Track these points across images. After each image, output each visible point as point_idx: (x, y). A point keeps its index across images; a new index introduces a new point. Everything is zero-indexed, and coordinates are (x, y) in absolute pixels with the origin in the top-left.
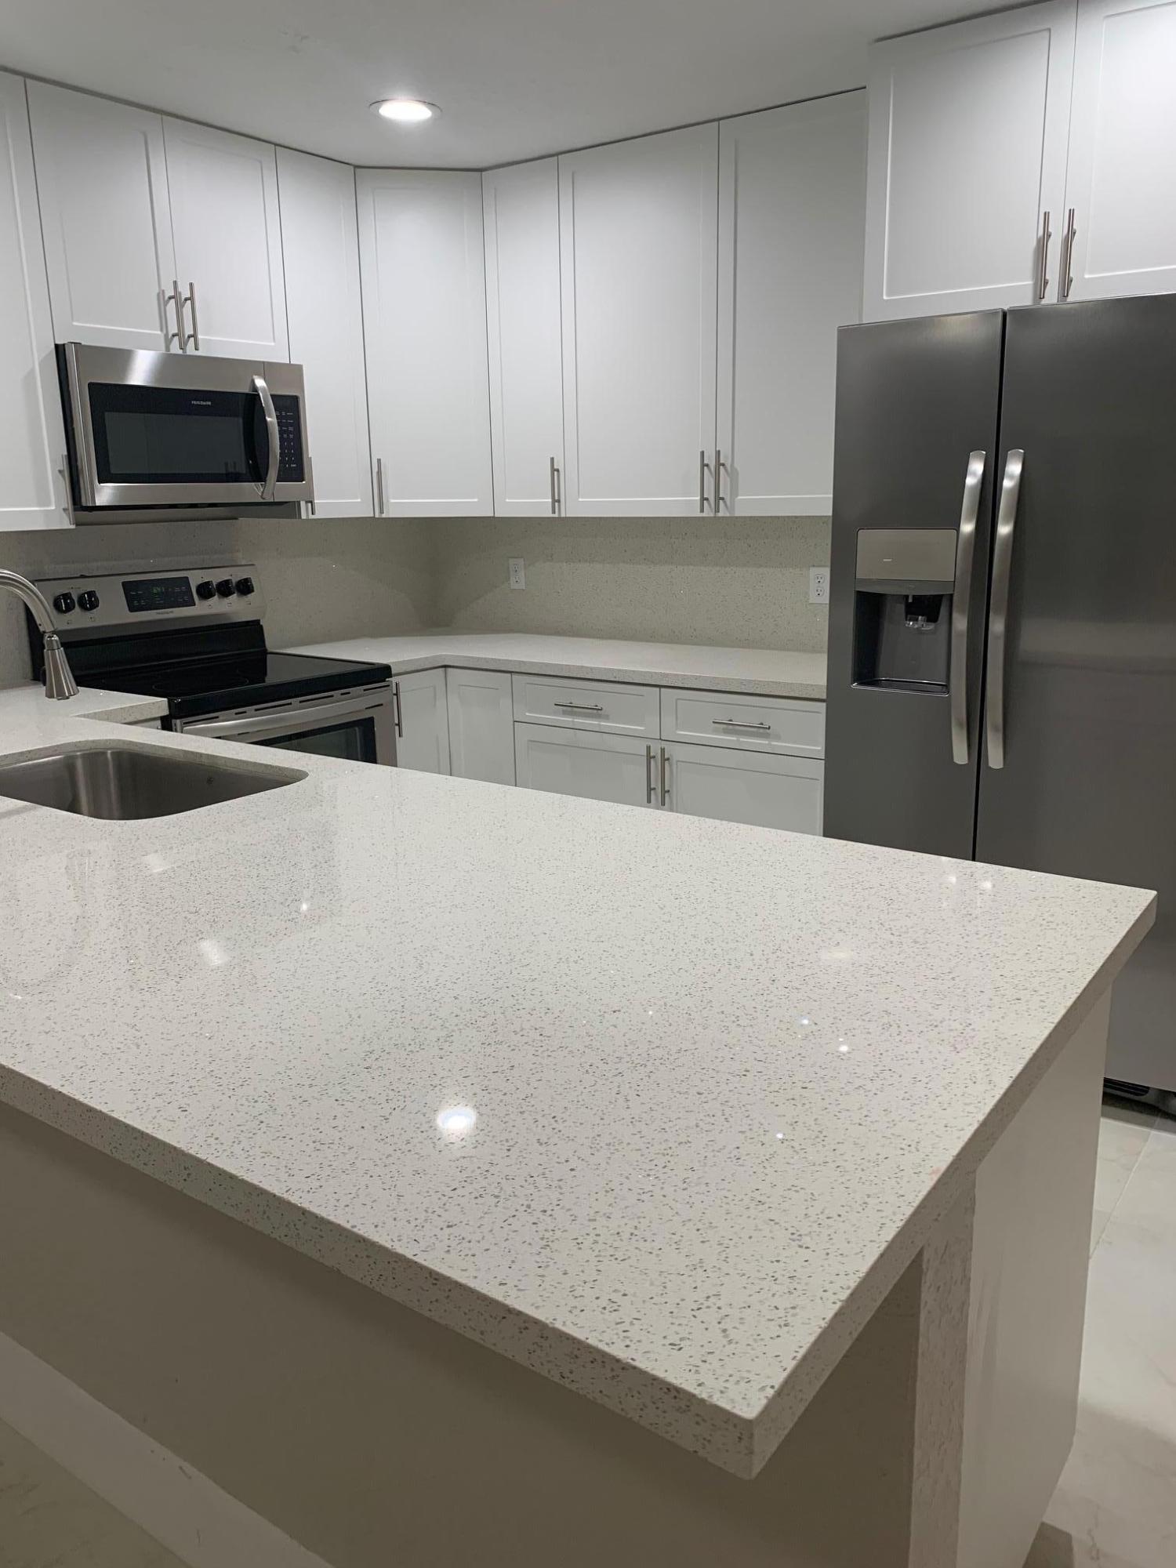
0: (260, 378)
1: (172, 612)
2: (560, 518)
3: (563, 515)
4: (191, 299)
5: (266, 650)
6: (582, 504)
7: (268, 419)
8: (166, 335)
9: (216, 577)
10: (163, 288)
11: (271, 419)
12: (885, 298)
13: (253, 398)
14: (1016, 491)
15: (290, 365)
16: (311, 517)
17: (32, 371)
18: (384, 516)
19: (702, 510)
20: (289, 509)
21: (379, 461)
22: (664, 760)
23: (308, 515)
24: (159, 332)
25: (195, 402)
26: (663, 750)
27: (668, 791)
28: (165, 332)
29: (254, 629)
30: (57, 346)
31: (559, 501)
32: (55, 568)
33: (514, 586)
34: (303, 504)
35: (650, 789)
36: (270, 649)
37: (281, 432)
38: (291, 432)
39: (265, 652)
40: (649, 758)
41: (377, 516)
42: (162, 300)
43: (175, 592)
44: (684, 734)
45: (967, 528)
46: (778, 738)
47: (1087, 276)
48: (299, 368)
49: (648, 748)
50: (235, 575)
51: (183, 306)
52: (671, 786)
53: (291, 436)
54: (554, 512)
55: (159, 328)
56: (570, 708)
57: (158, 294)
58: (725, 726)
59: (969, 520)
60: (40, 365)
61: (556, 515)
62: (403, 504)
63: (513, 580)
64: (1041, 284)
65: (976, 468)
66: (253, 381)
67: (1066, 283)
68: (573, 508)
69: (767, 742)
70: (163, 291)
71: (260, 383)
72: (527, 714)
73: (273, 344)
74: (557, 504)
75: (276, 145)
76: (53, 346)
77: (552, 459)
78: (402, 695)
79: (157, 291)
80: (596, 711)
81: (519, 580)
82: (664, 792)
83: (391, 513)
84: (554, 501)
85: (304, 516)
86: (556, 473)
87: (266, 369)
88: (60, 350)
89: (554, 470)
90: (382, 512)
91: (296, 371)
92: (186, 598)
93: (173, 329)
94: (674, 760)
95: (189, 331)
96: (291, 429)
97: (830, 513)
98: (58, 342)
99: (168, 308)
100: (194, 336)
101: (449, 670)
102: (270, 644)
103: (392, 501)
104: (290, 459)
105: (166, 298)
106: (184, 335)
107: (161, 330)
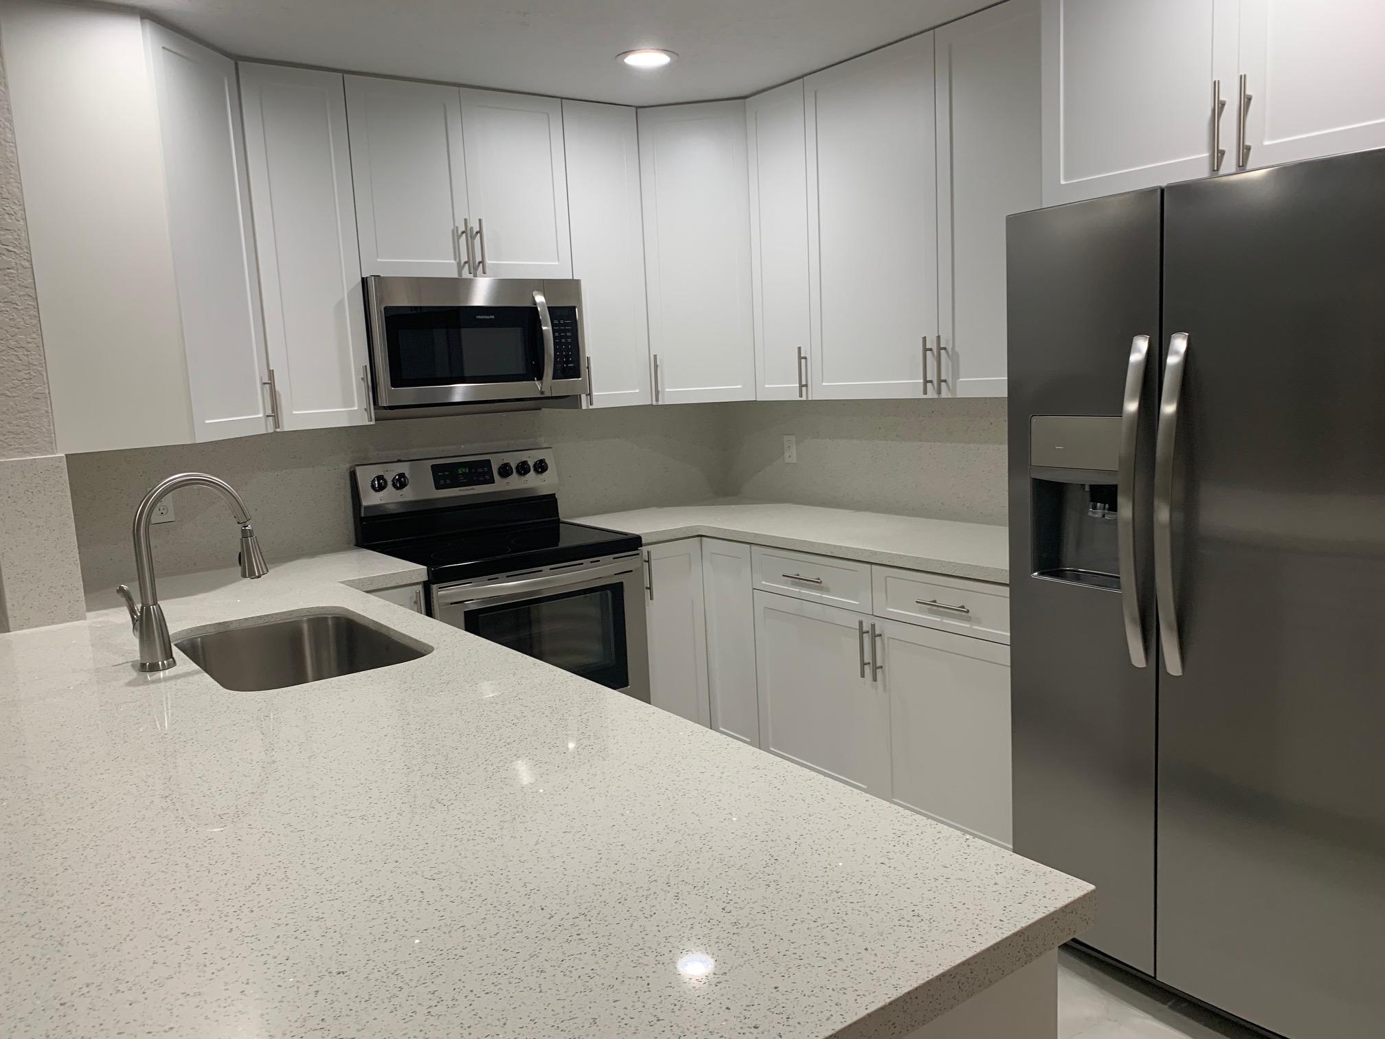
0: (538, 294)
1: (473, 489)
2: (807, 402)
3: (810, 399)
4: (480, 232)
5: (559, 519)
6: (826, 388)
7: (544, 328)
8: (459, 264)
9: (513, 460)
10: (456, 225)
11: (547, 328)
12: (1063, 182)
13: (533, 310)
14: (1181, 368)
15: (573, 280)
16: (591, 407)
17: (342, 301)
18: (660, 403)
19: (925, 393)
20: (572, 401)
21: (655, 356)
22: (874, 636)
23: (588, 406)
24: (453, 261)
25: (480, 317)
26: (873, 626)
27: (881, 667)
28: (458, 260)
29: (550, 502)
30: (363, 279)
31: (806, 386)
32: (378, 454)
33: (788, 460)
34: (583, 397)
35: (863, 664)
36: (562, 519)
37: (555, 338)
38: (569, 337)
39: (558, 522)
40: (862, 633)
41: (654, 403)
42: (456, 235)
43: (479, 471)
44: (893, 611)
45: (1132, 406)
46: (978, 621)
47: (1266, 143)
48: (578, 282)
49: (861, 623)
50: (531, 458)
51: (474, 238)
52: (883, 661)
53: (569, 340)
54: (801, 396)
55: (453, 257)
56: (797, 580)
57: (453, 231)
58: (929, 607)
59: (1132, 398)
60: (348, 295)
61: (804, 398)
62: (677, 392)
63: (787, 454)
64: (1217, 156)
65: (1141, 347)
66: (533, 298)
67: (1244, 152)
68: (817, 393)
69: (968, 626)
70: (457, 228)
71: (540, 299)
72: (763, 583)
73: (557, 263)
74: (804, 389)
75: (562, 98)
76: (360, 279)
77: (799, 349)
78: (653, 563)
79: (452, 228)
80: (817, 584)
81: (791, 455)
82: (875, 668)
83: (665, 400)
84: (801, 386)
85: (584, 407)
86: (803, 361)
87: (545, 285)
88: (364, 281)
89: (800, 358)
90: (657, 400)
91: (573, 286)
92: (487, 477)
93: (464, 258)
94: (886, 636)
95: (479, 259)
96: (569, 334)
97: (1006, 395)
98: (363, 276)
99: (461, 240)
100: (482, 262)
101: (704, 538)
102: (564, 513)
103: (667, 390)
104: (567, 360)
105: (460, 232)
106: (474, 262)
107: (455, 259)
